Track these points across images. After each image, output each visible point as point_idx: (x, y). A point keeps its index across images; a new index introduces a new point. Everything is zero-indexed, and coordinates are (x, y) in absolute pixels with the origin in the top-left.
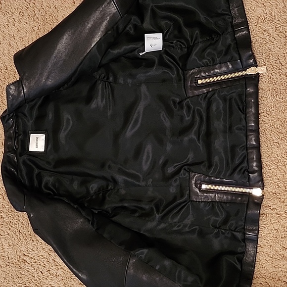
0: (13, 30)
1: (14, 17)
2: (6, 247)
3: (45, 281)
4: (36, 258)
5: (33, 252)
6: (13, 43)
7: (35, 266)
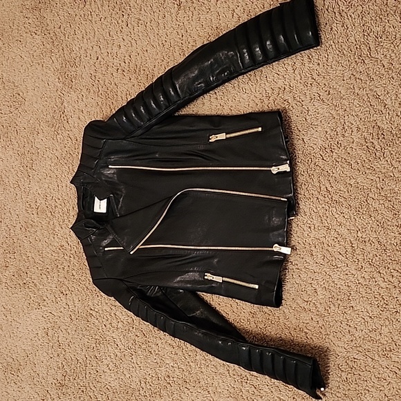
0: (82, 105)
1: (82, 93)
2: (76, 302)
3: (108, 333)
4: (101, 312)
5: (98, 307)
6: (81, 117)
7: (99, 319)
